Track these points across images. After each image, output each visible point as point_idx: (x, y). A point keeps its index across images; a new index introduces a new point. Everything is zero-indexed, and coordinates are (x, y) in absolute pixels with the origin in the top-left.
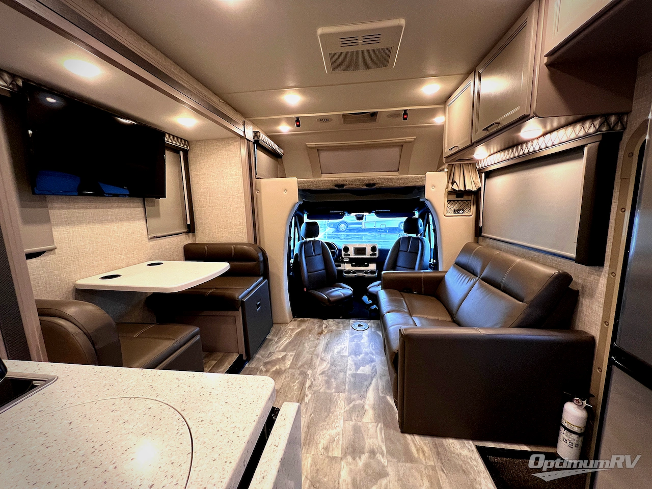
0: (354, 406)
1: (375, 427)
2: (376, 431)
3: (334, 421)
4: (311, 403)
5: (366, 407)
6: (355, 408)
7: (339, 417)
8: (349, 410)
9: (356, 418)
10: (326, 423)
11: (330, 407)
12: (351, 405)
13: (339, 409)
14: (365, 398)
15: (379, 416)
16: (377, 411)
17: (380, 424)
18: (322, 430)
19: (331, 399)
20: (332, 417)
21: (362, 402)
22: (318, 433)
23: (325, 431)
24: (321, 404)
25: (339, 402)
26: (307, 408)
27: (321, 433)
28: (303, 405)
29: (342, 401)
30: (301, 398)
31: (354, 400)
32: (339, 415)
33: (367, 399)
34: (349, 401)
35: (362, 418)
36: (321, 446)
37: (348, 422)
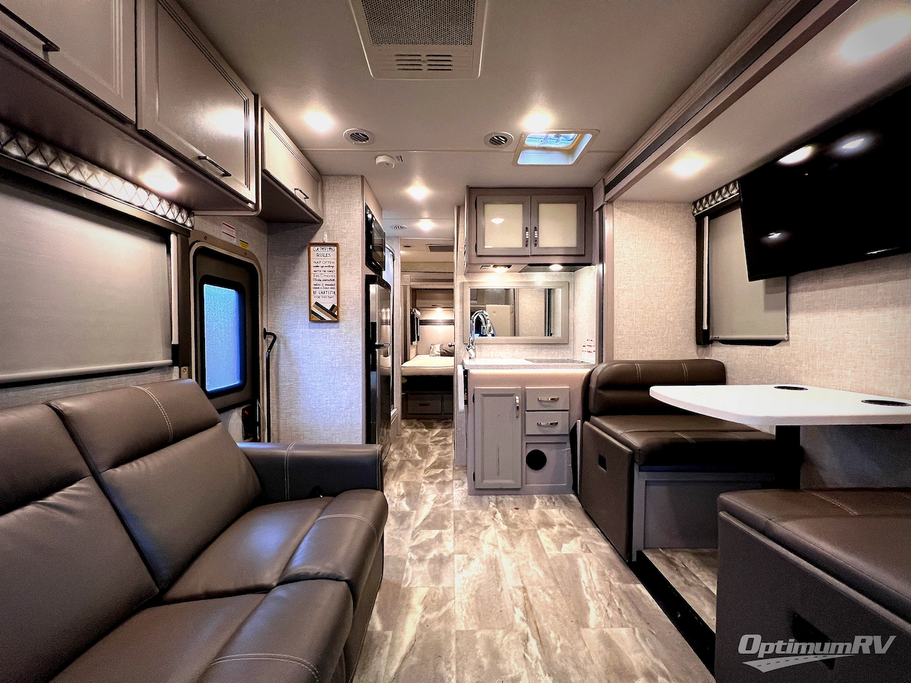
0: (439, 608)
1: (414, 582)
2: (413, 578)
3: (469, 585)
4: (510, 607)
5: (420, 609)
6: (437, 605)
7: (461, 591)
8: (448, 601)
9: (437, 591)
10: (478, 582)
11: (477, 603)
12: (444, 610)
13: (463, 602)
14: (420, 624)
15: (404, 597)
16: (406, 603)
17: (406, 585)
18: (481, 575)
19: (479, 616)
20: (470, 590)
21: (427, 616)
22: (483, 571)
23: (477, 573)
24: (493, 607)
25: (464, 613)
26: (512, 599)
27: (481, 572)
28: (521, 602)
29: (460, 615)
30: (530, 613)
31: (440, 619)
32: (461, 593)
33: (418, 621)
34: (448, 618)
35: (429, 593)
36: (477, 560)
37: (448, 586)
